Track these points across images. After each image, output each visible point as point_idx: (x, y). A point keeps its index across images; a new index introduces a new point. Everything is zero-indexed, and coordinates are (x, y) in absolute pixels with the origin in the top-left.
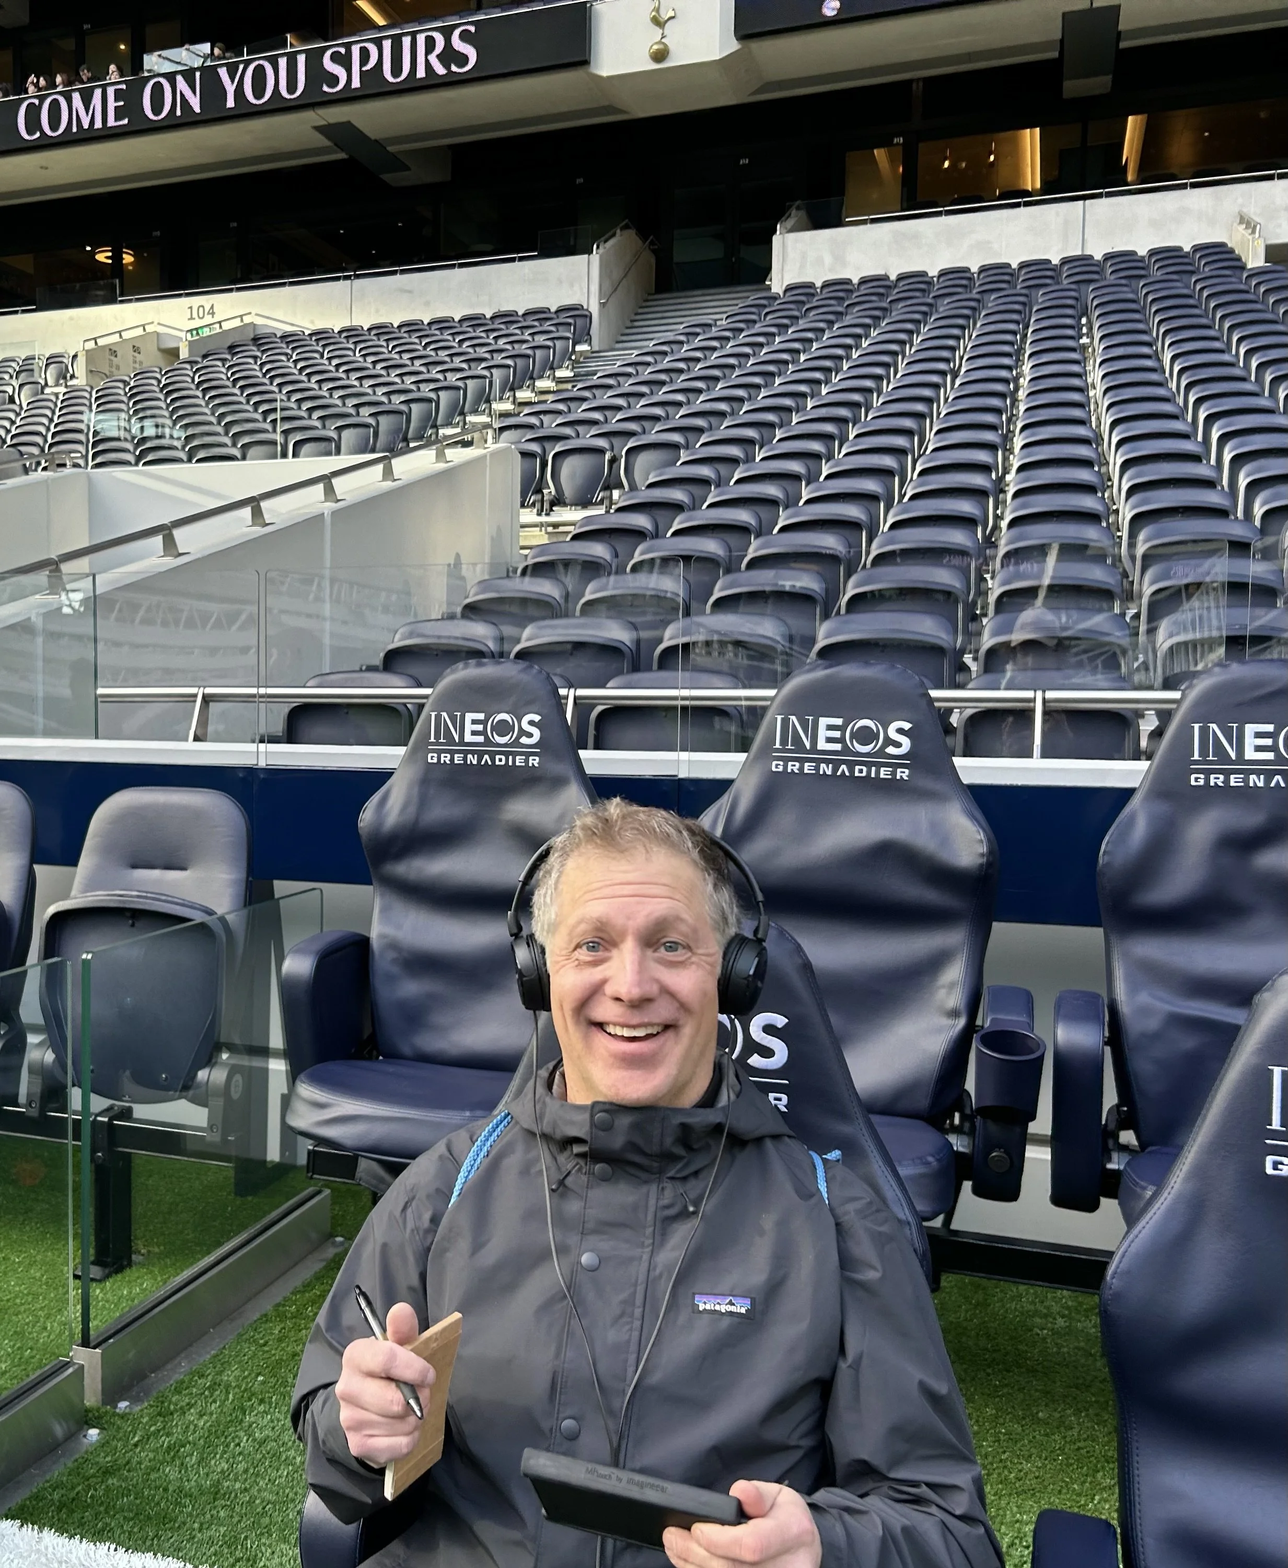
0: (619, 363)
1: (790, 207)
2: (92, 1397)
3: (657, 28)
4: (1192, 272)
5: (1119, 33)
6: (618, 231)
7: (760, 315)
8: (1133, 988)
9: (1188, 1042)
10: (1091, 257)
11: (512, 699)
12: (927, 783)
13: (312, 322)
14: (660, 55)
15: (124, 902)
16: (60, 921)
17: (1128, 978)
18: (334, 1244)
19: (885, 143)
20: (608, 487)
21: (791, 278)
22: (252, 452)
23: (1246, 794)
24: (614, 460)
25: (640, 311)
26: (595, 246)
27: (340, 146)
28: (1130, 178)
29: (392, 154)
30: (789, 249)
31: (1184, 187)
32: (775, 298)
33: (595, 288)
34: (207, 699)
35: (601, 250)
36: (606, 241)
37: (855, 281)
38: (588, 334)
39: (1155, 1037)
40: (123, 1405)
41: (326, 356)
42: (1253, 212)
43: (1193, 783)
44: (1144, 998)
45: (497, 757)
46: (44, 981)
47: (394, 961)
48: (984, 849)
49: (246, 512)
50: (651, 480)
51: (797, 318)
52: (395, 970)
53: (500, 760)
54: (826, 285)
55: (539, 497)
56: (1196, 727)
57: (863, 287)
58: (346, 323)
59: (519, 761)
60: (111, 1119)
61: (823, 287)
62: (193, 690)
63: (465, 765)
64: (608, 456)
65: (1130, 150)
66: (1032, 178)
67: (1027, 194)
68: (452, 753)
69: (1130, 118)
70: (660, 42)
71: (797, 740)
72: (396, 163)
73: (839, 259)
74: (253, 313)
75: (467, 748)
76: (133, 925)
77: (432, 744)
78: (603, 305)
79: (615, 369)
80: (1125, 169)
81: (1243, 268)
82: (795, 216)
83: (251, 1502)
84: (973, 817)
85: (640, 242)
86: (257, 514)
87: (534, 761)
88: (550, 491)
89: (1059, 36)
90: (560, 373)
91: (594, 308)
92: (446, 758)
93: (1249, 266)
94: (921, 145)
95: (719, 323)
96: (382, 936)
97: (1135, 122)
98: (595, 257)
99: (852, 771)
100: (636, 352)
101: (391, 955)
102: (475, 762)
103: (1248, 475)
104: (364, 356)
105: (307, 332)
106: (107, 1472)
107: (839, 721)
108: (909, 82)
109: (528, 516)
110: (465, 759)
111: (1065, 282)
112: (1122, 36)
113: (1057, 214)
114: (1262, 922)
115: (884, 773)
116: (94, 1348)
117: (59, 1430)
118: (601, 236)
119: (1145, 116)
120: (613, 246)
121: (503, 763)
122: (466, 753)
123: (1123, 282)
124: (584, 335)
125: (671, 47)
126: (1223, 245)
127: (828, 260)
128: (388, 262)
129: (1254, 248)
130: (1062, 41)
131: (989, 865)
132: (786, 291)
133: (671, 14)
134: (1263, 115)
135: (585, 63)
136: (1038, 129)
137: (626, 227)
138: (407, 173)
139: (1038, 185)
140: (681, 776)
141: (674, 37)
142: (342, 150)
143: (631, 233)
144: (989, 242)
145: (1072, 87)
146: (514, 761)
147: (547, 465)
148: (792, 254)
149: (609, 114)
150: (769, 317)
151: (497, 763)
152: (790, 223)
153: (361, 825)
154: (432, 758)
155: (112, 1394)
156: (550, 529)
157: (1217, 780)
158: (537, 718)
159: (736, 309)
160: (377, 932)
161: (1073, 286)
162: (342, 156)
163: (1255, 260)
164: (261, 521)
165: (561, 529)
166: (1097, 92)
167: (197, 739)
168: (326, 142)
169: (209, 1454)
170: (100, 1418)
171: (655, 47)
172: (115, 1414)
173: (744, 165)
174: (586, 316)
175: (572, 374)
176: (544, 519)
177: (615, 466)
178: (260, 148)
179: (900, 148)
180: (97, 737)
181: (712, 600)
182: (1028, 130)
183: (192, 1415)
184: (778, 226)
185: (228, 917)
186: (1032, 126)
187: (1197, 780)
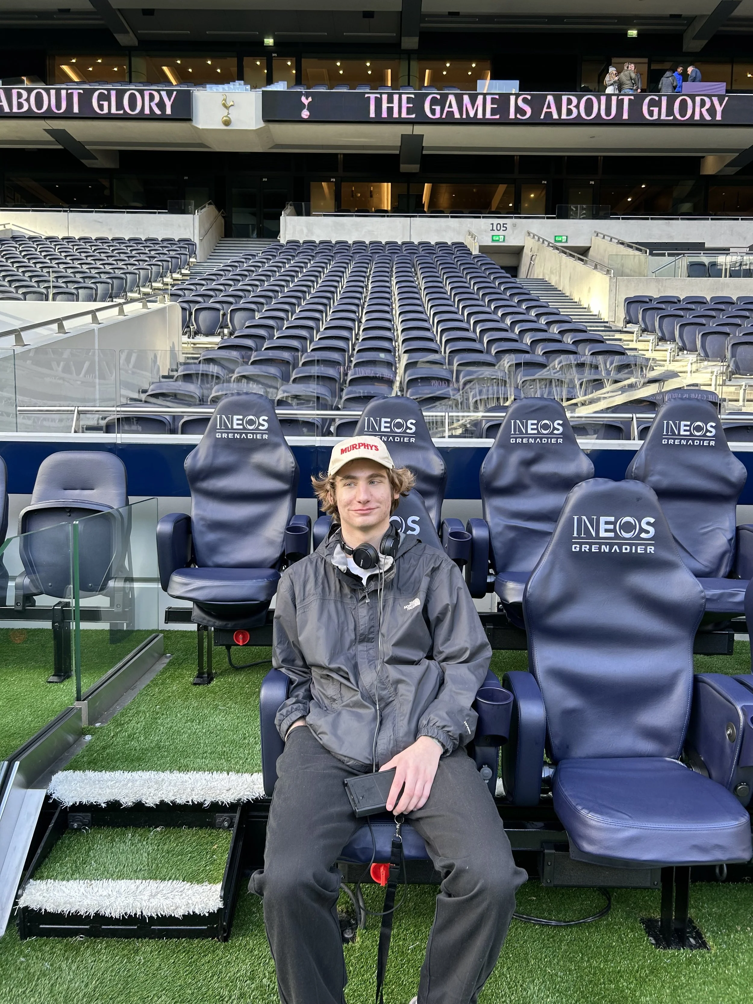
0: (215, 269)
1: (288, 204)
2: (84, 723)
3: (225, 109)
4: (453, 254)
5: (423, 147)
6: (207, 205)
7: (277, 253)
8: (492, 518)
9: (511, 535)
10: (413, 243)
11: (255, 410)
12: (422, 443)
13: (46, 232)
14: (227, 123)
15: (66, 504)
16: (29, 515)
17: (491, 513)
18: (167, 657)
19: (328, 180)
20: (221, 327)
21: (289, 237)
22: (28, 297)
23: (528, 446)
24: (224, 315)
25: (218, 245)
26: (196, 211)
27: (58, 142)
28: (426, 209)
29: (88, 150)
30: (288, 224)
31: (448, 217)
32: (282, 246)
33: (197, 231)
34: (79, 413)
35: (199, 214)
36: (201, 209)
37: (301, 242)
38: (195, 254)
39: (500, 534)
40: (98, 725)
41: (38, 250)
42: (473, 231)
43: (511, 442)
44: (497, 520)
45: (249, 435)
46: (22, 545)
47: (203, 525)
48: (443, 467)
49: (55, 326)
50: (247, 325)
51: (275, 256)
52: (204, 529)
53: (250, 436)
54: (305, 242)
55: (188, 329)
56: (512, 421)
57: (321, 245)
58: (66, 235)
59: (259, 437)
60: (62, 607)
61: (303, 243)
62: (73, 408)
63: (234, 439)
64: (221, 312)
65: (425, 198)
66: (387, 204)
67: (386, 211)
68: (228, 433)
69: (426, 184)
70: (227, 116)
71: (373, 427)
72: (90, 155)
73: (310, 231)
74: (11, 224)
75: (234, 431)
76: (70, 516)
77: (218, 429)
78: (201, 240)
79: (214, 272)
80: (423, 206)
81: (471, 254)
82: (289, 209)
83: (176, 748)
84: (438, 456)
85: (217, 212)
86: (61, 327)
87: (266, 437)
88: (193, 328)
89: (399, 144)
90: (184, 271)
91: (197, 241)
92: (225, 435)
93: (473, 254)
94: (343, 183)
95: (259, 255)
96: (197, 515)
97: (427, 186)
98: (197, 216)
99: (394, 439)
100: (222, 265)
101: (202, 523)
102: (238, 437)
103: (487, 338)
104: (60, 252)
105: (43, 237)
106: (104, 748)
107: (389, 420)
108: (336, 155)
109: (185, 339)
110: (234, 436)
111: (405, 252)
112: (424, 148)
113: (400, 222)
114: (534, 490)
115: (406, 440)
116: (84, 700)
117: (71, 738)
118: (199, 206)
119: (431, 184)
120: (205, 212)
121: (251, 437)
122: (234, 433)
123: (427, 255)
124: (193, 253)
125: (232, 119)
126: (463, 243)
127: (305, 231)
128: (86, 206)
129: (475, 246)
130: (400, 146)
131: (445, 473)
132: (287, 243)
133: (232, 103)
134: (474, 190)
135: (190, 120)
136: (390, 184)
137: (210, 204)
138: (96, 161)
139: (389, 208)
140: (317, 445)
141: (234, 115)
142: (61, 144)
143: (213, 207)
144: (373, 231)
145: (404, 168)
146: (256, 437)
147: (192, 314)
148: (289, 227)
149: (202, 147)
150: (282, 255)
151: (249, 437)
152: (288, 211)
153: (185, 465)
154: (218, 436)
155: (92, 721)
156: (192, 345)
157: (519, 440)
158: (266, 418)
159: (266, 250)
160: (193, 514)
161: (408, 255)
162: (60, 147)
163: (475, 251)
164: (63, 331)
165: (198, 346)
166: (414, 171)
167: (75, 432)
168: (51, 139)
169: (149, 735)
170: (89, 731)
171: (225, 118)
172: (96, 728)
173: (265, 181)
174: (193, 245)
175: (189, 272)
176: (191, 340)
177: (225, 317)
178: (13, 136)
179: (334, 183)
180: (17, 432)
181: (292, 379)
182: (386, 184)
183: (133, 723)
184: (283, 213)
185: (120, 510)
186: (388, 182)
187: (512, 441)
